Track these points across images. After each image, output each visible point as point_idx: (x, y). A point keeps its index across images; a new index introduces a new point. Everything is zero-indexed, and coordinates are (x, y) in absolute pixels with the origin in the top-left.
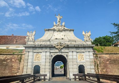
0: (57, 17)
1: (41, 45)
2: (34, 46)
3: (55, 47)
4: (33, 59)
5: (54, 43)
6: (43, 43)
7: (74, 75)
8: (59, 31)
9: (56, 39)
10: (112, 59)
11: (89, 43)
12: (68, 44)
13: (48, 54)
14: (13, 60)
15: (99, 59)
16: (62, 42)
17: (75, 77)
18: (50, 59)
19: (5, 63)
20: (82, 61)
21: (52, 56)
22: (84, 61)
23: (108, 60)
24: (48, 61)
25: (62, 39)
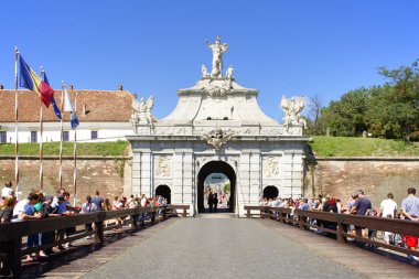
0: (212, 46)
1: (170, 137)
2: (153, 139)
3: (205, 141)
4: (152, 171)
5: (203, 131)
6: (176, 132)
7: (246, 208)
8: (217, 95)
9: (209, 119)
10: (352, 172)
11: (297, 132)
12: (241, 135)
13: (189, 158)
14: (105, 171)
15: (318, 172)
16: (223, 129)
17: (249, 212)
18: (194, 172)
19: (88, 178)
20: (274, 176)
21: (198, 164)
22: (278, 177)
23: (340, 175)
24: (189, 175)
25: (226, 119)
